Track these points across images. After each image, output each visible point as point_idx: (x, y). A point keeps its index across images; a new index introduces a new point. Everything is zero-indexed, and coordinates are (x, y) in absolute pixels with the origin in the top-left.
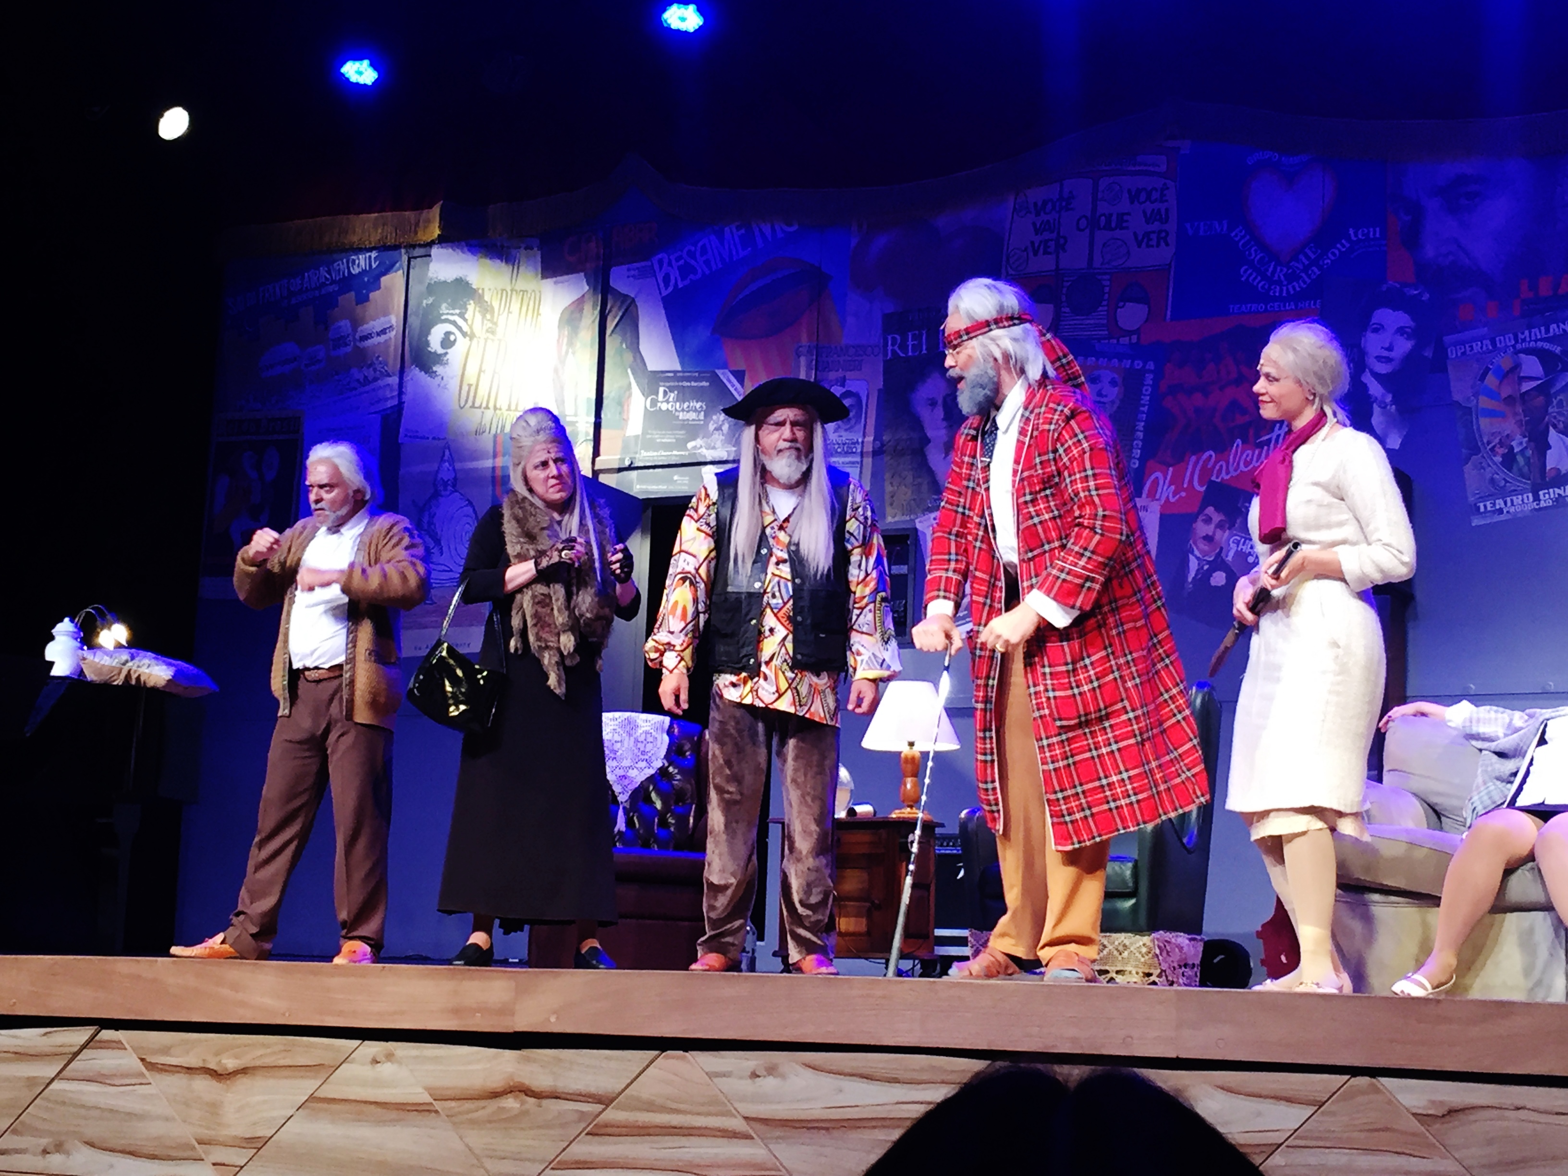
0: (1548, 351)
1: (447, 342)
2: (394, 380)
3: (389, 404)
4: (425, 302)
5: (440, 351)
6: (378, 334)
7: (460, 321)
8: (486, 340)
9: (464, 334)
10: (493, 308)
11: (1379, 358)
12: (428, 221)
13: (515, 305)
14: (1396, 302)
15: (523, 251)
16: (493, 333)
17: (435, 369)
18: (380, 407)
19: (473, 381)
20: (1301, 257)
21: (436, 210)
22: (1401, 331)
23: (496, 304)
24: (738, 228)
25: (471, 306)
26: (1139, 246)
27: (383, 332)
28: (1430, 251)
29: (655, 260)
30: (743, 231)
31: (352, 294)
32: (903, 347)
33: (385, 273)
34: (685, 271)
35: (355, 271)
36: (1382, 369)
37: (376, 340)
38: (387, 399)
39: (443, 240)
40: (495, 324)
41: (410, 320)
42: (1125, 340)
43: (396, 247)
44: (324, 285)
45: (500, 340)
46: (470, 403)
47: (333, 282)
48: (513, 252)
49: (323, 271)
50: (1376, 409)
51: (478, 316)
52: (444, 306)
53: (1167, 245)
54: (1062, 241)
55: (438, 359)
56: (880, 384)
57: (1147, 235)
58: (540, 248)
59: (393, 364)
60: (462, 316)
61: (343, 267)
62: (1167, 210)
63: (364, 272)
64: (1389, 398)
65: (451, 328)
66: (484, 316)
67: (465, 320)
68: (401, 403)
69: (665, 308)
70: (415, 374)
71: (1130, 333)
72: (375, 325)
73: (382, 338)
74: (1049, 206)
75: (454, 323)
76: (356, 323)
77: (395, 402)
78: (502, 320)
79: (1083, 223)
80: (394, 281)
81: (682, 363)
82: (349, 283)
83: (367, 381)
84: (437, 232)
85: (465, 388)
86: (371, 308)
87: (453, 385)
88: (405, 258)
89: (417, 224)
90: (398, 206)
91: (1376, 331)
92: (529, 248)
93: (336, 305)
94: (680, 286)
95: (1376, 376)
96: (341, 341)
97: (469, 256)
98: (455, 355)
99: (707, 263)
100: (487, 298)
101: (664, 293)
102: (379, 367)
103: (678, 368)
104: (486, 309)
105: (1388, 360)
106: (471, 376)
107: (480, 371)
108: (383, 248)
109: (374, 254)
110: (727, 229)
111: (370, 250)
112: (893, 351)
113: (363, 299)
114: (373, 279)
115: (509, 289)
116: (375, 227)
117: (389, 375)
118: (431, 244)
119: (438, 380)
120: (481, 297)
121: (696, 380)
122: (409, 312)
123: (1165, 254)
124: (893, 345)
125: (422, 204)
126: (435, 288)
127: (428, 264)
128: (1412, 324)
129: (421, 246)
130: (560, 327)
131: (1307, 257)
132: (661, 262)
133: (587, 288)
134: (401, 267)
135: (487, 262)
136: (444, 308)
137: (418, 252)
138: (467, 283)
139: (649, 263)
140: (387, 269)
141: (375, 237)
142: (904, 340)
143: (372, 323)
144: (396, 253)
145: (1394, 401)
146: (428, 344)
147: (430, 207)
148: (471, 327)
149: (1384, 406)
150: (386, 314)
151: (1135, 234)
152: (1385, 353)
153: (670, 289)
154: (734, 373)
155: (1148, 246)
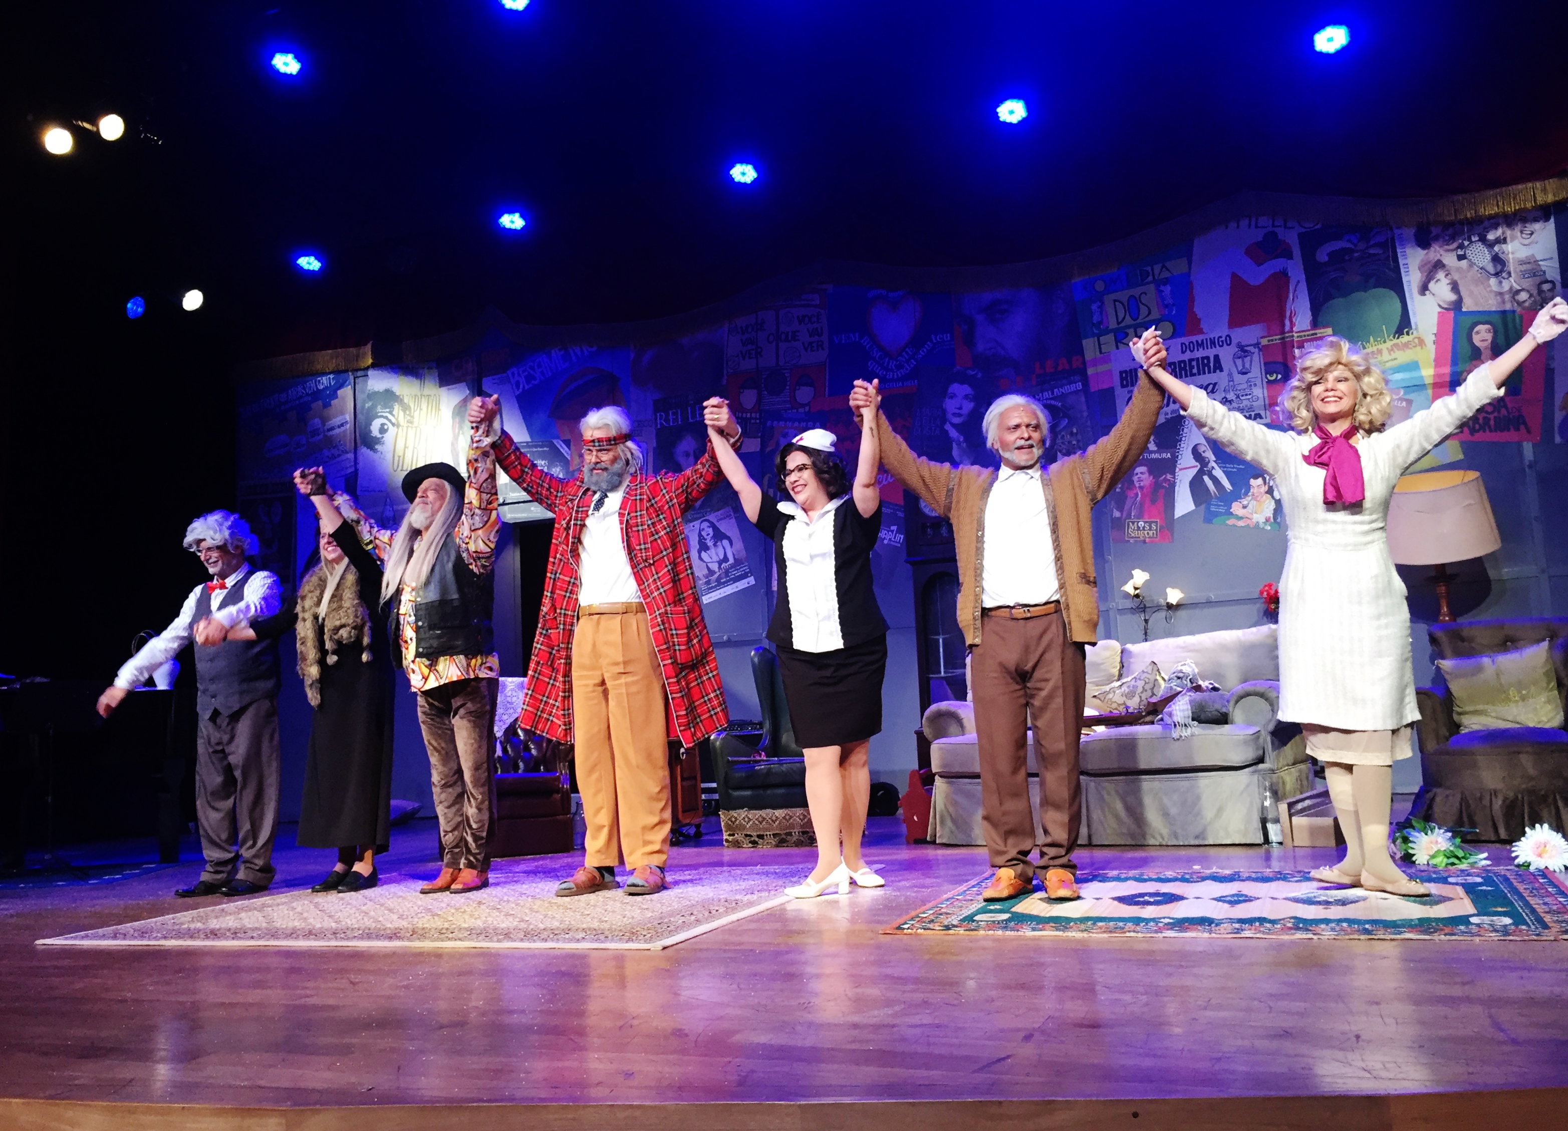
0: (1054, 406)
1: (383, 430)
2: (351, 456)
3: (350, 470)
4: (367, 405)
5: (379, 436)
6: (339, 427)
7: (390, 417)
8: (407, 427)
9: (393, 424)
10: (409, 406)
11: (954, 414)
12: (365, 354)
13: (424, 405)
14: (963, 379)
15: (426, 371)
16: (411, 423)
17: (376, 447)
18: (343, 473)
19: (401, 454)
20: (904, 353)
21: (369, 347)
22: (966, 397)
23: (412, 405)
24: (560, 350)
25: (397, 407)
26: (806, 350)
27: (342, 425)
28: (980, 347)
29: (509, 372)
30: (562, 352)
31: (320, 403)
32: (667, 421)
33: (340, 387)
34: (529, 378)
35: (321, 387)
36: (957, 420)
37: (337, 431)
38: (347, 468)
39: (374, 366)
40: (413, 417)
41: (359, 416)
42: (801, 410)
43: (346, 371)
44: (301, 397)
45: (416, 427)
46: (400, 468)
47: (307, 394)
48: (421, 371)
49: (300, 388)
50: (954, 445)
51: (401, 413)
52: (379, 407)
53: (823, 349)
54: (759, 350)
55: (377, 441)
56: (655, 445)
57: (810, 343)
58: (437, 368)
59: (350, 445)
60: (391, 413)
61: (313, 385)
62: (822, 328)
63: (326, 388)
64: (961, 440)
65: (385, 421)
66: (405, 412)
67: (393, 416)
68: (356, 470)
69: (518, 403)
70: (364, 450)
71: (803, 406)
72: (336, 421)
73: (343, 429)
74: (750, 330)
75: (386, 418)
76: (324, 420)
77: (353, 469)
78: (416, 414)
79: (771, 338)
80: (346, 392)
81: (531, 437)
82: (317, 395)
83: (334, 457)
84: (370, 361)
85: (396, 458)
86: (332, 411)
87: (389, 457)
88: (351, 378)
89: (358, 356)
90: (345, 345)
91: (951, 398)
92: (429, 368)
93: (310, 409)
94: (526, 387)
95: (953, 425)
96: (315, 432)
97: (393, 375)
98: (388, 438)
99: (542, 372)
100: (406, 401)
101: (517, 393)
102: (341, 448)
103: (529, 439)
104: (406, 408)
105: (960, 415)
106: (399, 452)
107: (405, 447)
108: (337, 372)
109: (332, 376)
110: (553, 351)
111: (330, 373)
112: (661, 424)
113: (327, 405)
114: (332, 392)
115: (419, 394)
116: (332, 358)
117: (347, 453)
118: (367, 368)
119: (379, 454)
120: (402, 400)
121: (541, 447)
122: (358, 411)
123: (822, 355)
124: (661, 419)
125: (360, 343)
126: (373, 396)
127: (367, 382)
128: (973, 393)
129: (361, 370)
130: (453, 417)
131: (907, 353)
132: (513, 374)
133: (468, 392)
134: (350, 384)
135: (402, 377)
136: (379, 409)
137: (360, 373)
138: (392, 392)
139: (504, 375)
140: (341, 386)
141: (332, 366)
142: (667, 415)
143: (334, 420)
144: (346, 375)
145: (966, 440)
146: (370, 432)
147: (365, 344)
148: (397, 420)
149: (959, 444)
150: (342, 413)
151: (803, 343)
152: (957, 411)
153: (521, 390)
154: (565, 442)
155: (812, 351)
